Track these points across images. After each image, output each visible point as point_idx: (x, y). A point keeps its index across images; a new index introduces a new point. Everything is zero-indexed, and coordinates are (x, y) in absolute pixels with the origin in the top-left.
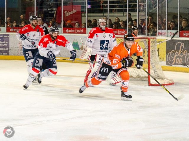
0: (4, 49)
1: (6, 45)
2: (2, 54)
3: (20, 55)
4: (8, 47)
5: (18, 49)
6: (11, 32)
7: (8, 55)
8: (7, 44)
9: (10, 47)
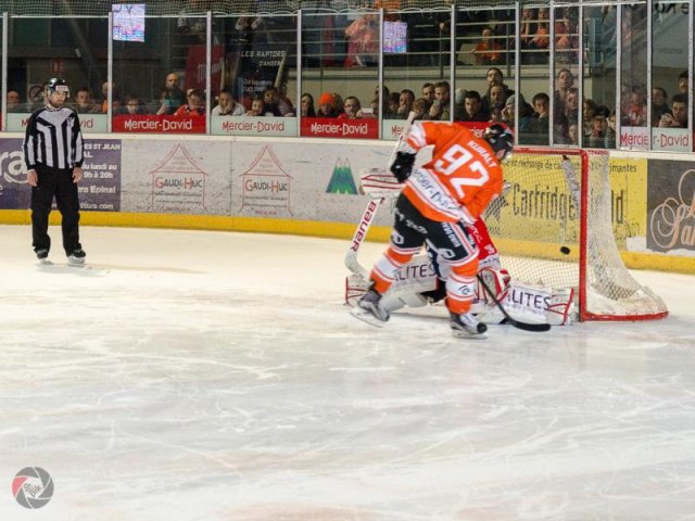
0: (103, 190)
1: (110, 175)
2: (95, 207)
3: (155, 211)
4: (115, 181)
5: (150, 189)
6: (127, 131)
7: (117, 209)
8: (112, 171)
9: (124, 182)
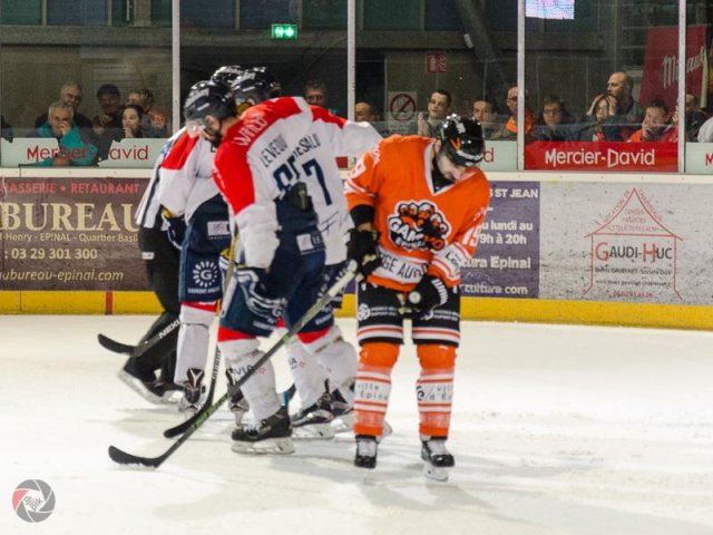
0: (511, 263)
1: (521, 239)
2: (499, 290)
3: (596, 298)
4: (531, 249)
5: (586, 262)
6: (550, 167)
7: (533, 294)
8: (525, 233)
9: (544, 249)
